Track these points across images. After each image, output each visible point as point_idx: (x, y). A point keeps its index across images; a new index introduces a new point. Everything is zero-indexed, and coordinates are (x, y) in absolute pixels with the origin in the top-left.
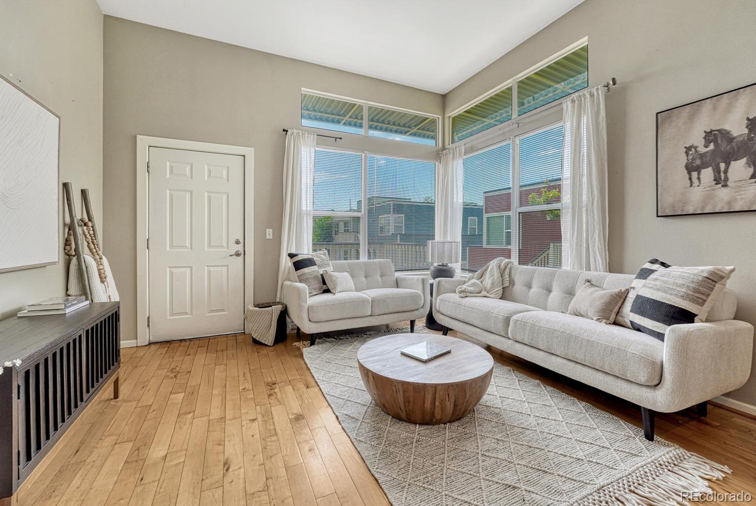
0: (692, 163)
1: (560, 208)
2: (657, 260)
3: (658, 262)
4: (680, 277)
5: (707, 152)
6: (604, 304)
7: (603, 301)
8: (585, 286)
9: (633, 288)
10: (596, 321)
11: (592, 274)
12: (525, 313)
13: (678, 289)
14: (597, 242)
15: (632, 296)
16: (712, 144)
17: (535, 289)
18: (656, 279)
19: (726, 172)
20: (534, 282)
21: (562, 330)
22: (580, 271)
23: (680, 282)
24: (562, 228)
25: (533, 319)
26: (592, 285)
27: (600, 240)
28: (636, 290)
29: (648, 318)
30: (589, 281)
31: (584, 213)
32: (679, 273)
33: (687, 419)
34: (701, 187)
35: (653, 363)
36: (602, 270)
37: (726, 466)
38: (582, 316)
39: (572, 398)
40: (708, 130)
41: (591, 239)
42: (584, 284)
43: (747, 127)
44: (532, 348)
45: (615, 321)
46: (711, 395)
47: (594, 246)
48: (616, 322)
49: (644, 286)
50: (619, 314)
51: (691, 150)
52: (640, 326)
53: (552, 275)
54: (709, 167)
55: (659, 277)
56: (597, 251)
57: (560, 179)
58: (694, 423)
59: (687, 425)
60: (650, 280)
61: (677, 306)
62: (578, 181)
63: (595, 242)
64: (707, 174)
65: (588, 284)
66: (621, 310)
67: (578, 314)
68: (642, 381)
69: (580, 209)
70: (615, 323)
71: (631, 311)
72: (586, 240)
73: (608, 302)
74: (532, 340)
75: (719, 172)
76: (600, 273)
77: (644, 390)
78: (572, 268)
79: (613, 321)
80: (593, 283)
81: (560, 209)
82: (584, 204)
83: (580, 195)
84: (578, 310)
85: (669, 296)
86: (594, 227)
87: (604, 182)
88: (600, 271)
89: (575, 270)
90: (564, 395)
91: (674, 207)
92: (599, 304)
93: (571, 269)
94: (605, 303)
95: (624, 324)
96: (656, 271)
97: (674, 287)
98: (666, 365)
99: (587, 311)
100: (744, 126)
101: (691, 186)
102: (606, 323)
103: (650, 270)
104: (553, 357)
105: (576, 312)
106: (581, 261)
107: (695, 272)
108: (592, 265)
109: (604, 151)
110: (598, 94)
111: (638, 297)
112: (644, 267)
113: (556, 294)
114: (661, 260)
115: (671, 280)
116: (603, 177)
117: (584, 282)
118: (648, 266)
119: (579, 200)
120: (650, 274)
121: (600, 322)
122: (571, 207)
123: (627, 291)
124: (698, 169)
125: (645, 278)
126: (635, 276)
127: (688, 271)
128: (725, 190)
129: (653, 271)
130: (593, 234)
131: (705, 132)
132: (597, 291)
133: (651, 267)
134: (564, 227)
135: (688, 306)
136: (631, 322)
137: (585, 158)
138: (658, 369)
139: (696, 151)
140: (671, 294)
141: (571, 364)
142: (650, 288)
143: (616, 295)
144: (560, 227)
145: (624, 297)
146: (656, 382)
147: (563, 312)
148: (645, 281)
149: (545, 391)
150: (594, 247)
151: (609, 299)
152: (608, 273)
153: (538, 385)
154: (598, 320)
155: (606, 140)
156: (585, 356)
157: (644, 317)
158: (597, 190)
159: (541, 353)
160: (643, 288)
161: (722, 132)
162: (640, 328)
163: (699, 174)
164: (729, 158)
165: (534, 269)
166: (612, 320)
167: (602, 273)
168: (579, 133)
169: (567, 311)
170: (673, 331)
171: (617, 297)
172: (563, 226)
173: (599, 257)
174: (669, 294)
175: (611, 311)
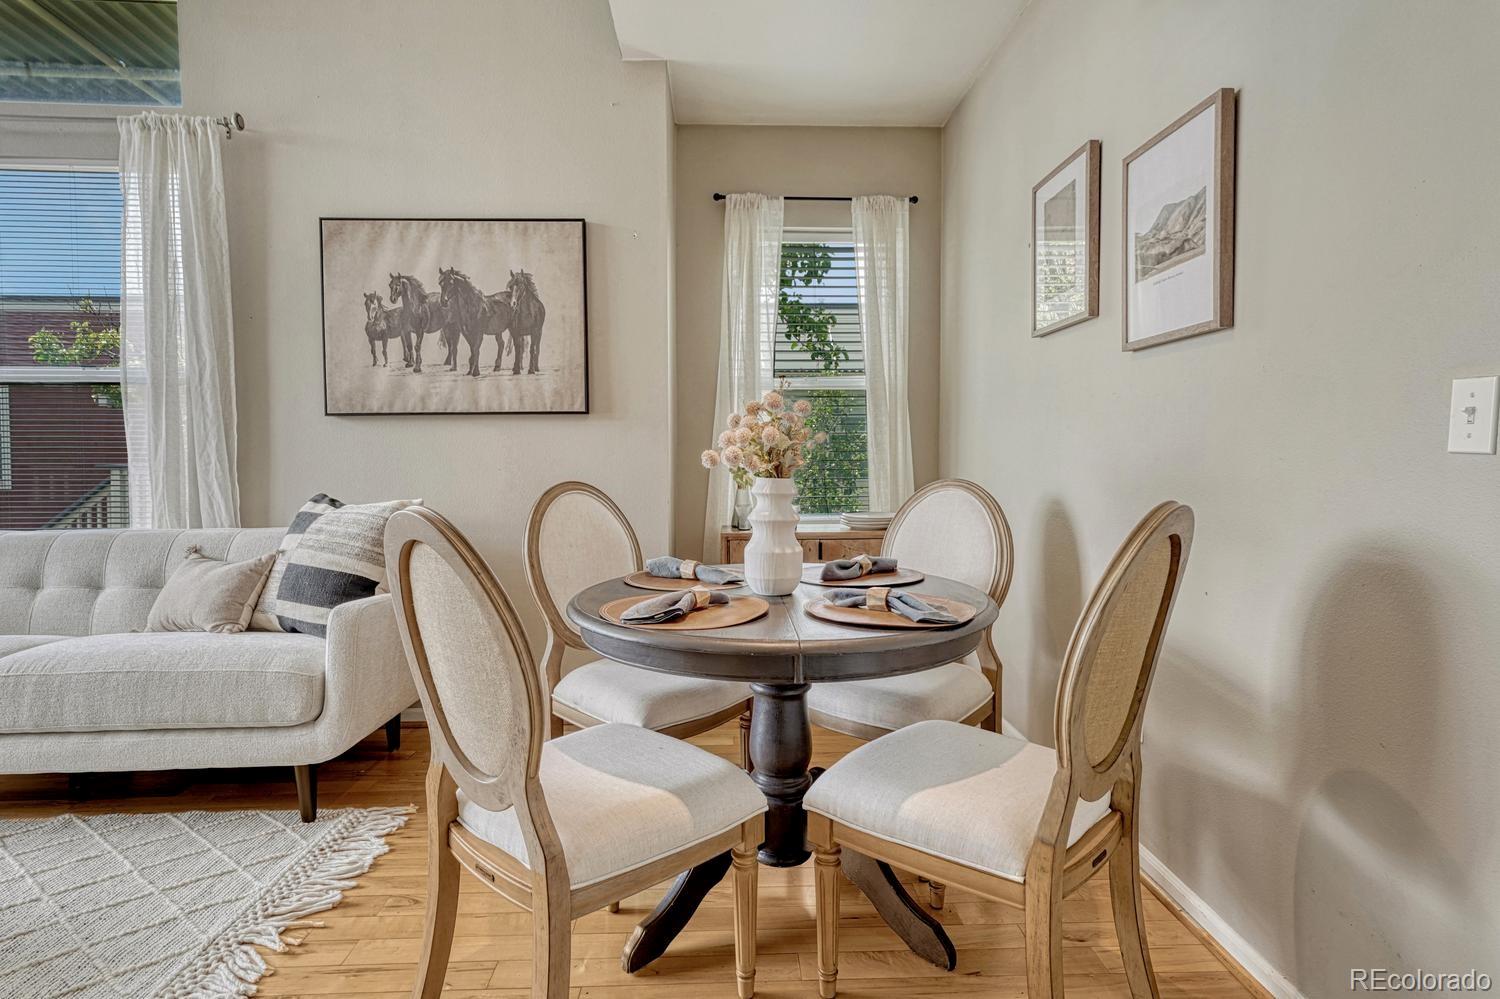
0: (374, 324)
1: (121, 381)
2: (326, 496)
3: (327, 499)
4: (355, 522)
5: (395, 310)
6: (228, 593)
7: (224, 587)
8: (186, 562)
9: (283, 552)
10: (211, 631)
11: (206, 535)
12: (19, 654)
13: (352, 543)
14: (213, 464)
15: (280, 568)
16: (400, 298)
17: (50, 591)
18: (319, 531)
19: (418, 349)
20: (47, 570)
21: (127, 668)
22: (176, 530)
23: (354, 530)
24: (128, 431)
25: (43, 663)
26: (203, 557)
27: (220, 460)
28: (287, 555)
29: (306, 603)
30: (196, 551)
31: (183, 397)
32: (354, 516)
33: (373, 762)
34: (388, 368)
35: (310, 679)
36: (226, 524)
37: (412, 805)
38: (181, 629)
39: (159, 816)
40: (395, 275)
41: (200, 457)
42: (186, 558)
43: (440, 283)
44: (45, 736)
45: (250, 624)
46: (396, 705)
47: (207, 472)
48: (254, 625)
49: (300, 545)
50: (258, 608)
51: (372, 302)
52: (294, 621)
53: (104, 548)
54: (397, 336)
55: (324, 526)
56: (215, 483)
57: (116, 300)
58: (384, 764)
59: (372, 772)
60: (309, 532)
61: (349, 572)
62: (165, 321)
63: (210, 463)
64: (395, 345)
65: (195, 556)
66: (261, 600)
67: (169, 626)
68: (293, 718)
69: (172, 388)
70: (250, 628)
71: (279, 597)
72: (189, 459)
73: (237, 587)
74: (44, 715)
75: (410, 347)
76: (222, 530)
77: (297, 733)
78: (157, 525)
79: (245, 625)
80: (206, 554)
81: (119, 384)
82: (183, 374)
83: (172, 358)
84: (172, 617)
85: (336, 558)
86: (205, 429)
87: (226, 334)
88: (222, 526)
89: (164, 530)
90: (140, 818)
91: (351, 400)
92: (215, 594)
93: (156, 528)
94: (228, 590)
95: (267, 626)
96: (321, 515)
97: (346, 541)
98: (329, 677)
99: (190, 615)
100: (437, 280)
101: (374, 365)
102: (231, 632)
103: (312, 514)
104: (107, 739)
105: (165, 623)
106: (179, 507)
107: (375, 511)
108: (204, 516)
109: (222, 265)
110: (205, 134)
111: (291, 567)
112: (302, 509)
113: (115, 592)
114: (331, 496)
115: (342, 530)
116: (223, 322)
117: (185, 554)
118: (308, 507)
119: (168, 366)
120: (311, 522)
121: (220, 632)
122: (149, 381)
123: (273, 560)
124: (383, 336)
125: (303, 531)
126: (287, 529)
127: (366, 512)
128: (417, 377)
129: (314, 516)
130: (205, 446)
131: (391, 276)
132: (212, 568)
133: (313, 508)
134: (133, 428)
135: (366, 571)
136: (279, 618)
137: (181, 270)
138: (317, 688)
139: (380, 305)
140: (341, 554)
141: (153, 737)
142: (311, 547)
143: (251, 570)
144: (123, 428)
145: (266, 572)
146: (315, 713)
147: (134, 631)
148: (302, 535)
149: (88, 830)
150: (207, 475)
151: (237, 580)
152: (240, 529)
153: (66, 825)
154: (215, 628)
155: (226, 244)
156: (184, 709)
157: (301, 602)
158: (210, 349)
159: (72, 740)
160: (299, 551)
161: (414, 282)
162: (293, 625)
163: (385, 346)
164: (422, 326)
165: (48, 538)
166: (244, 622)
167: (227, 530)
168: (162, 210)
169: (146, 626)
170: (338, 614)
171: (254, 575)
172: (131, 425)
173: (218, 494)
174: (338, 554)
175: (242, 605)
